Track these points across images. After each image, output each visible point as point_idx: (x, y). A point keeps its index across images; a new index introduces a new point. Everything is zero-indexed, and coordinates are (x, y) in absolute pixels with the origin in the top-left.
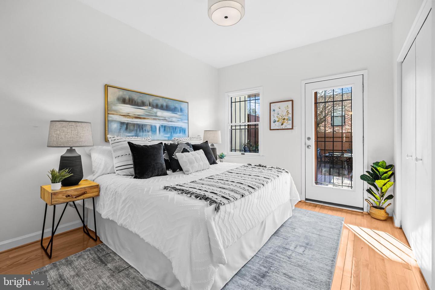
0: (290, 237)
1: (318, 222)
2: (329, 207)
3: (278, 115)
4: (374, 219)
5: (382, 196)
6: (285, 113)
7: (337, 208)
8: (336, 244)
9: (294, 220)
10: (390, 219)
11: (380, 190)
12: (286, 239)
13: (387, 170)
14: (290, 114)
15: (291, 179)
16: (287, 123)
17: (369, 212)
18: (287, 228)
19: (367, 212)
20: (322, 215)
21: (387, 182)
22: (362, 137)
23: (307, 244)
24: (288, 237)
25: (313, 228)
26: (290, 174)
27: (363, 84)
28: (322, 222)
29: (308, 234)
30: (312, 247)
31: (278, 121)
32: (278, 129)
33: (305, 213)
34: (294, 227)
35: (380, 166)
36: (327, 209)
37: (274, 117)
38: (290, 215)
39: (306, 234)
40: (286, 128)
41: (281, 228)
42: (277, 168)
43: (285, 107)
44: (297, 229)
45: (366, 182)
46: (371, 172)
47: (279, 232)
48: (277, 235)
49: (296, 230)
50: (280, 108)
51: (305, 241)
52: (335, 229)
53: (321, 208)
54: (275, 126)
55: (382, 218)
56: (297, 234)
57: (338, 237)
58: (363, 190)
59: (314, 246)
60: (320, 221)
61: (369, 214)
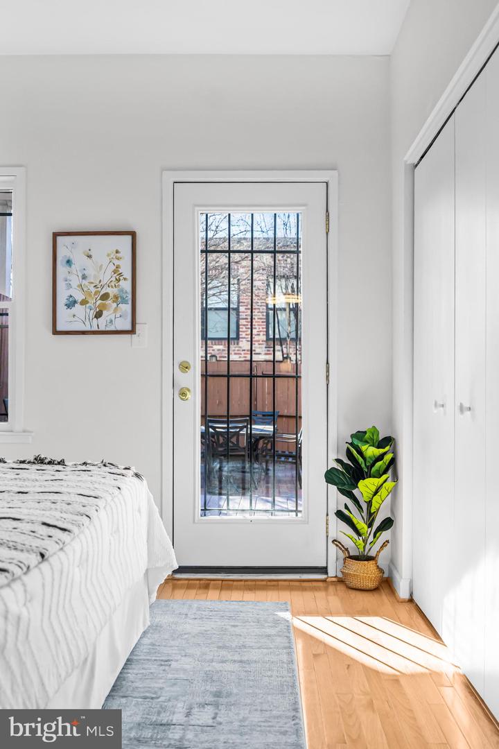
0: (161, 689)
1: (228, 627)
2: (243, 583)
3: (84, 282)
4: (354, 592)
5: (370, 525)
6: (107, 276)
7: (262, 580)
8: (290, 675)
9: (156, 636)
10: (386, 584)
11: (364, 506)
12: (152, 698)
13: (382, 451)
14: (125, 279)
15: (149, 501)
16: (116, 310)
17: (340, 575)
18: (144, 666)
19: (336, 577)
20: (233, 607)
21: (382, 485)
22: (326, 362)
23: (218, 694)
24: (156, 689)
25: (219, 647)
26: (145, 482)
27: (327, 211)
28: (237, 626)
29: (210, 668)
30: (232, 699)
31: (84, 302)
32: (84, 333)
33: (185, 611)
34: (163, 658)
35: (367, 442)
36: (238, 588)
37: (69, 286)
38: (144, 625)
39: (207, 669)
40: (112, 328)
41: (126, 671)
42: (105, 465)
43: (108, 255)
44: (177, 661)
45: (333, 489)
46: (346, 461)
47: (124, 683)
48: (121, 694)
49: (174, 664)
50: (89, 256)
51: (208, 688)
52: (275, 635)
53: (222, 588)
54: (72, 319)
55: (371, 585)
56: (182, 676)
57: (289, 654)
58: (327, 515)
59: (237, 695)
60: (232, 624)
61: (341, 581)
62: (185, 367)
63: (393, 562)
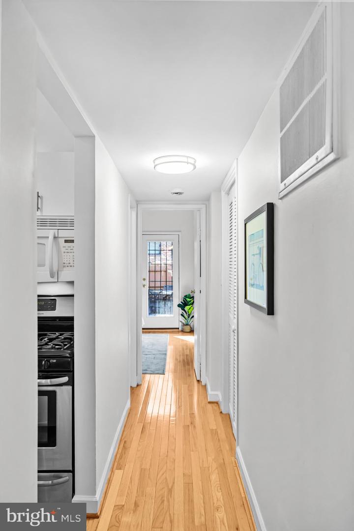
4: (185, 333)
5: (189, 317)
10: (192, 331)
11: (188, 313)
13: (191, 300)
17: (182, 329)
21: (191, 307)
35: (188, 298)
45: (180, 309)
46: (183, 302)
55: (189, 331)
58: (179, 314)
62: (144, 279)
63: (193, 326)
